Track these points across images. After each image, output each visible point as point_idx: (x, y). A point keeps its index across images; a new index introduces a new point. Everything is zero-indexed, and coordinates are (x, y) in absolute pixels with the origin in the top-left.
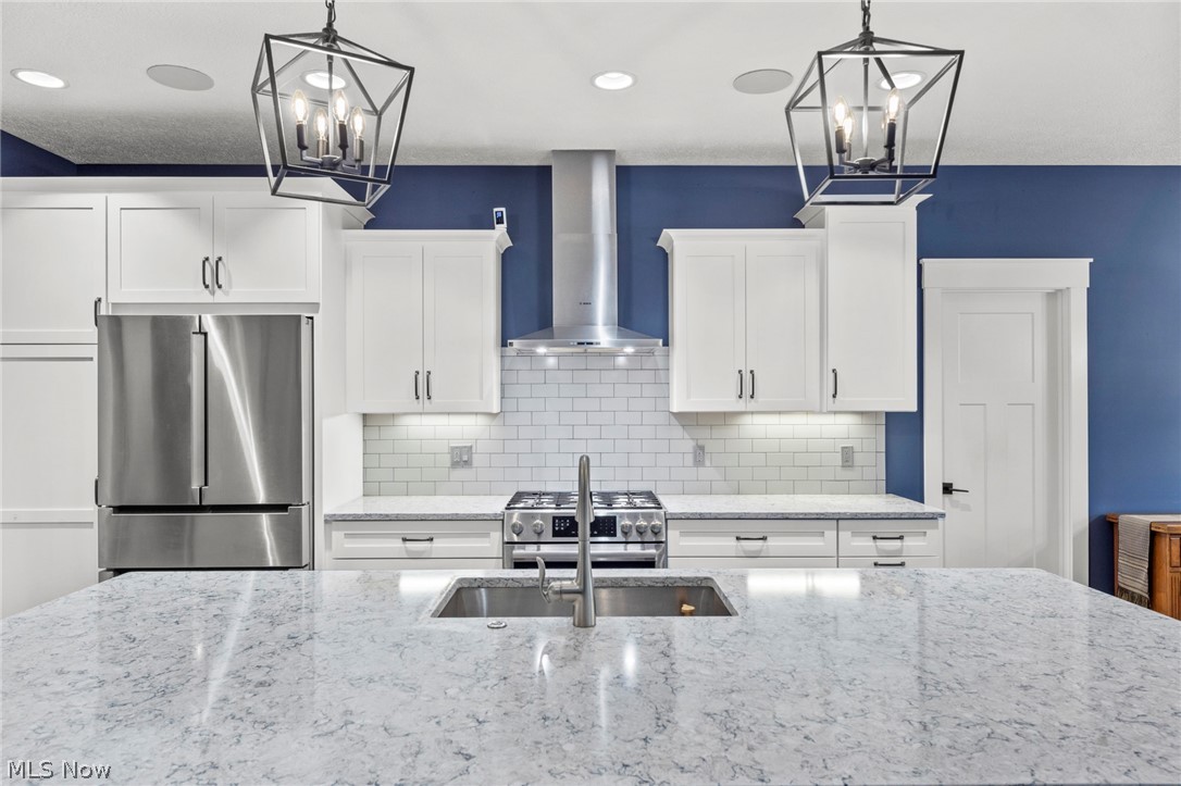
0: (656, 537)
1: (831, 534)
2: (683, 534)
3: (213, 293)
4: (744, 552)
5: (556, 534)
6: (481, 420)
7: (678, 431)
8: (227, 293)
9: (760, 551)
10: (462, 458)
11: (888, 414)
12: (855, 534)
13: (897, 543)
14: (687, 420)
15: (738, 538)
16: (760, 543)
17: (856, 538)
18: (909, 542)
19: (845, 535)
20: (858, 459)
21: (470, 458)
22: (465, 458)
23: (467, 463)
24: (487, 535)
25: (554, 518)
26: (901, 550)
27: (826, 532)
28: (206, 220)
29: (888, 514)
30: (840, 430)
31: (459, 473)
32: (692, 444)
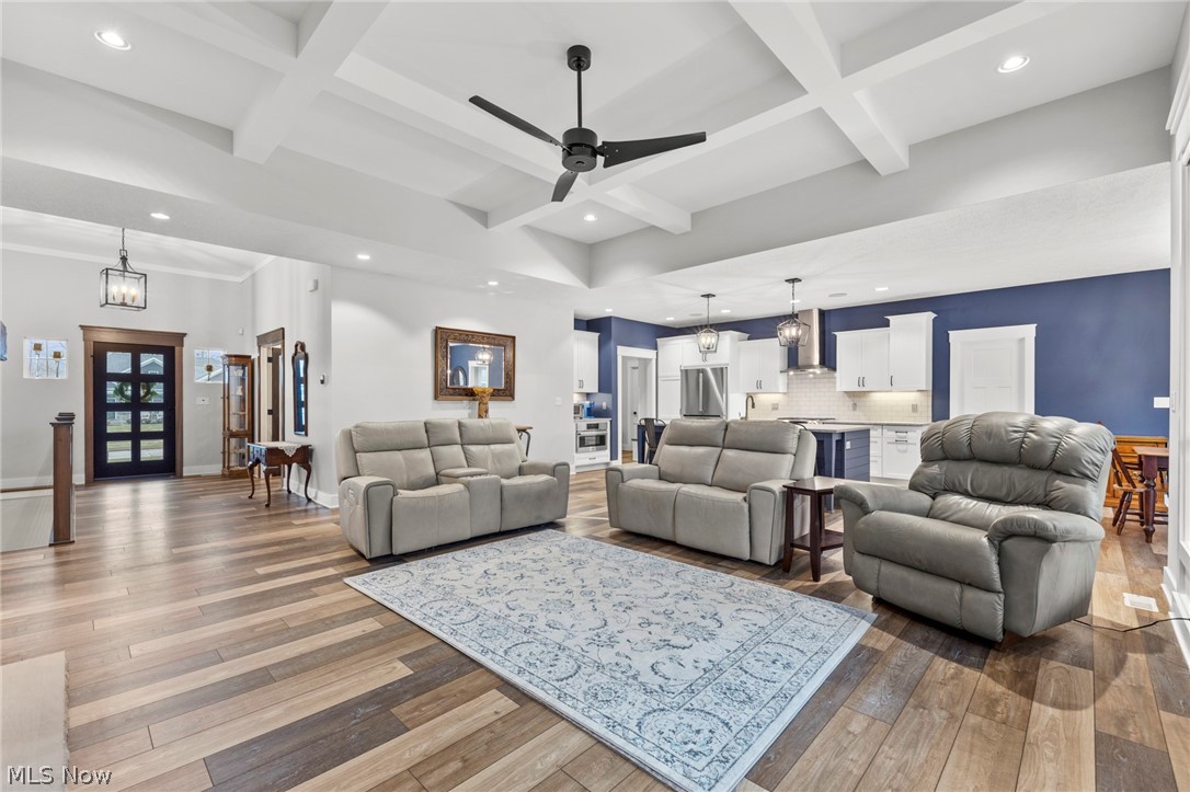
3: (705, 362)
6: (781, 395)
7: (847, 399)
8: (708, 362)
12: (889, 430)
13: (905, 434)
14: (851, 395)
17: (889, 432)
18: (909, 434)
21: (778, 407)
26: (906, 436)
30: (912, 397)
31: (774, 412)
32: (852, 403)
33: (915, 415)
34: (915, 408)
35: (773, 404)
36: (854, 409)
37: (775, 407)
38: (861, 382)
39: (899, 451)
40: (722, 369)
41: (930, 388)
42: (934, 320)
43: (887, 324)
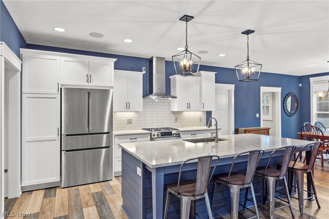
1: (206, 133)
2: (183, 134)
3: (89, 83)
5: (162, 136)
6: (134, 113)
7: (172, 115)
8: (92, 83)
9: (195, 137)
10: (130, 122)
11: (207, 111)
14: (174, 113)
16: (195, 135)
19: (208, 133)
20: (202, 120)
21: (132, 122)
22: (131, 122)
23: (131, 123)
24: (148, 137)
25: (161, 133)
28: (87, 66)
29: (214, 129)
30: (199, 114)
31: (129, 125)
32: (175, 117)
35: (128, 120)
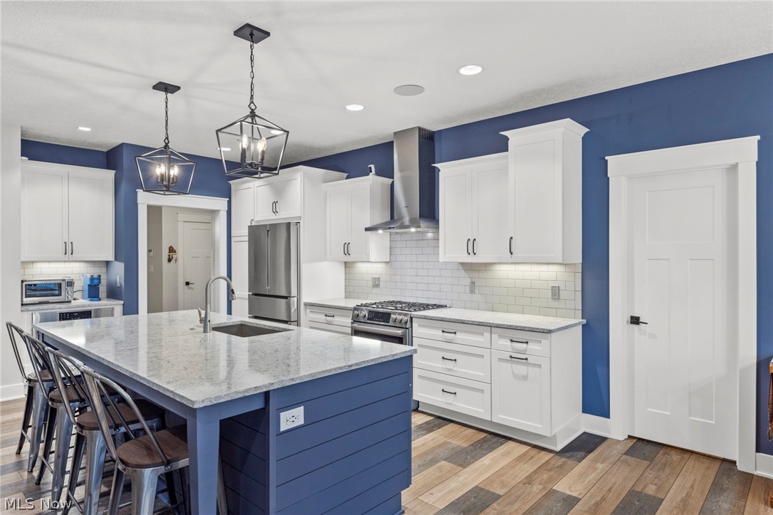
0: (407, 326)
1: (487, 335)
2: (420, 326)
4: (446, 339)
6: (383, 266)
7: (462, 273)
8: (279, 215)
9: (452, 340)
12: (500, 336)
13: (524, 345)
14: (467, 268)
15: (443, 331)
16: (453, 335)
17: (501, 339)
18: (531, 346)
19: (495, 337)
20: (564, 295)
21: (379, 283)
23: (378, 286)
26: (526, 350)
27: (485, 334)
28: (274, 187)
29: (517, 326)
30: (550, 274)
31: (375, 290)
32: (469, 281)
33: (555, 304)
34: (556, 292)
35: (373, 278)
36: (472, 291)
37: (376, 283)
38: (471, 246)
39: (515, 376)
40: (289, 225)
41: (578, 259)
42: (585, 139)
43: (503, 146)
